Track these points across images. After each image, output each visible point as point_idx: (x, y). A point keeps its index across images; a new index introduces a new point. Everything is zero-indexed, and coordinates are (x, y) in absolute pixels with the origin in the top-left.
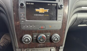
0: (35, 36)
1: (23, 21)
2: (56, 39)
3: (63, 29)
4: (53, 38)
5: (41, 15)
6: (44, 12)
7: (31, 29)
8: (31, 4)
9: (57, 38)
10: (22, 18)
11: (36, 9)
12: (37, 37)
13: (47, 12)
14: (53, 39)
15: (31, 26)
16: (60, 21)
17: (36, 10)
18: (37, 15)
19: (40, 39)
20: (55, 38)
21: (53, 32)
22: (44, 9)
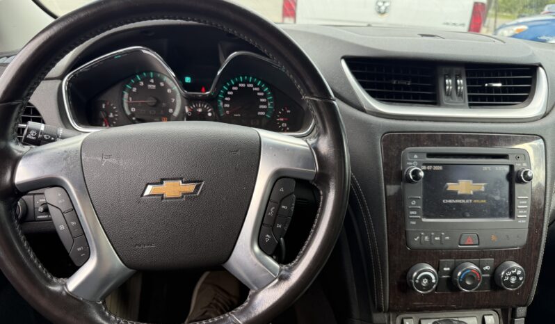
0: (445, 269)
1: (414, 223)
2: (513, 280)
3: (533, 247)
4: (505, 275)
5: (463, 201)
6: (472, 193)
7: (437, 246)
8: (436, 168)
9: (515, 275)
10: (412, 213)
11: (448, 184)
12: (452, 273)
13: (482, 192)
14: (504, 278)
15: (435, 236)
16: (523, 221)
17: (447, 187)
18: (450, 201)
19: (464, 279)
20: (510, 276)
21: (501, 256)
22: (474, 182)
